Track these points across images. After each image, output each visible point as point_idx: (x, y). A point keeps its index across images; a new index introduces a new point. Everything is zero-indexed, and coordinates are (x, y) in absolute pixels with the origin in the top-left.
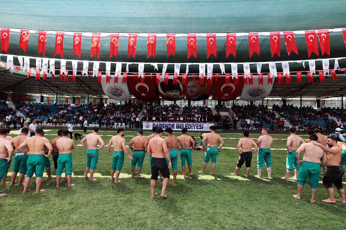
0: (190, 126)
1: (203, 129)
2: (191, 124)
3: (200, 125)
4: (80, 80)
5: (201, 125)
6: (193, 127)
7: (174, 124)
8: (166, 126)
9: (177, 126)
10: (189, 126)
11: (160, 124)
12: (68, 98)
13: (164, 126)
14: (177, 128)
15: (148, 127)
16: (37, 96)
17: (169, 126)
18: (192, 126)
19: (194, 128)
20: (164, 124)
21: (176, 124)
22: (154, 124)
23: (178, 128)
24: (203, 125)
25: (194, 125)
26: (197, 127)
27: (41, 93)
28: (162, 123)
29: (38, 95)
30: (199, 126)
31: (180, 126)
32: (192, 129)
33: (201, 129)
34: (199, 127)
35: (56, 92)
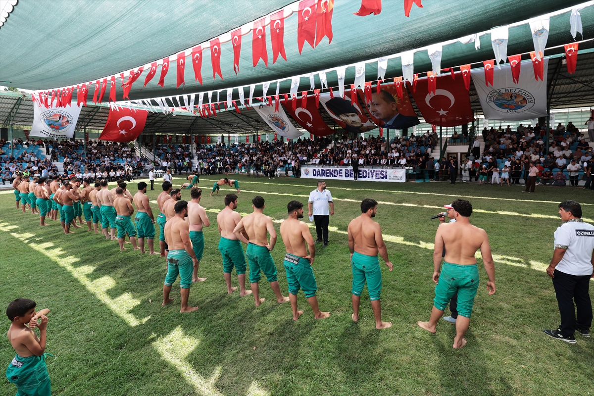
0: (365, 173)
1: (386, 178)
2: (367, 170)
3: (381, 172)
4: (241, 114)
5: (384, 172)
6: (370, 175)
7: (341, 170)
8: (330, 173)
9: (346, 173)
10: (363, 173)
11: (322, 170)
12: (248, 136)
13: (328, 173)
14: (346, 176)
15: (307, 174)
16: (218, 138)
17: (335, 173)
18: (369, 173)
19: (372, 177)
20: (328, 170)
21: (344, 169)
22: (314, 170)
23: (348, 177)
24: (386, 171)
25: (373, 171)
26: (377, 174)
27: (220, 133)
28: (325, 169)
29: (218, 135)
30: (379, 173)
31: (350, 173)
32: (369, 177)
33: (383, 178)
34: (380, 175)
35: (228, 130)
